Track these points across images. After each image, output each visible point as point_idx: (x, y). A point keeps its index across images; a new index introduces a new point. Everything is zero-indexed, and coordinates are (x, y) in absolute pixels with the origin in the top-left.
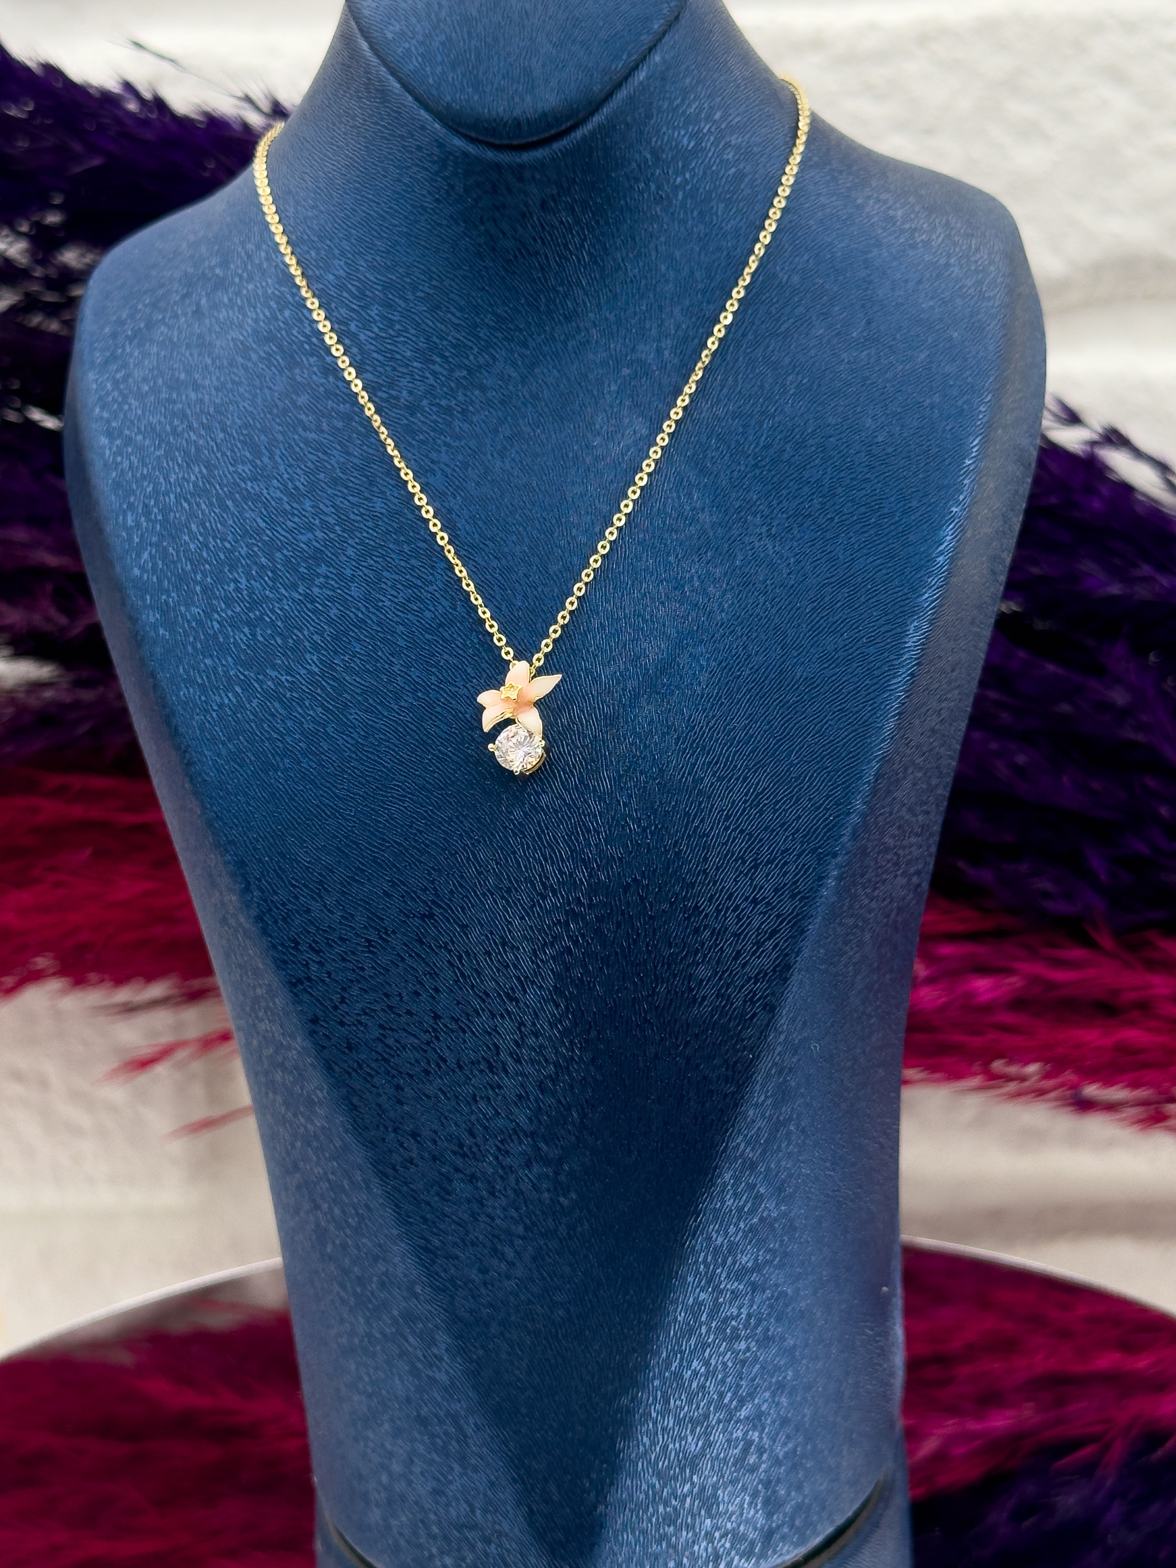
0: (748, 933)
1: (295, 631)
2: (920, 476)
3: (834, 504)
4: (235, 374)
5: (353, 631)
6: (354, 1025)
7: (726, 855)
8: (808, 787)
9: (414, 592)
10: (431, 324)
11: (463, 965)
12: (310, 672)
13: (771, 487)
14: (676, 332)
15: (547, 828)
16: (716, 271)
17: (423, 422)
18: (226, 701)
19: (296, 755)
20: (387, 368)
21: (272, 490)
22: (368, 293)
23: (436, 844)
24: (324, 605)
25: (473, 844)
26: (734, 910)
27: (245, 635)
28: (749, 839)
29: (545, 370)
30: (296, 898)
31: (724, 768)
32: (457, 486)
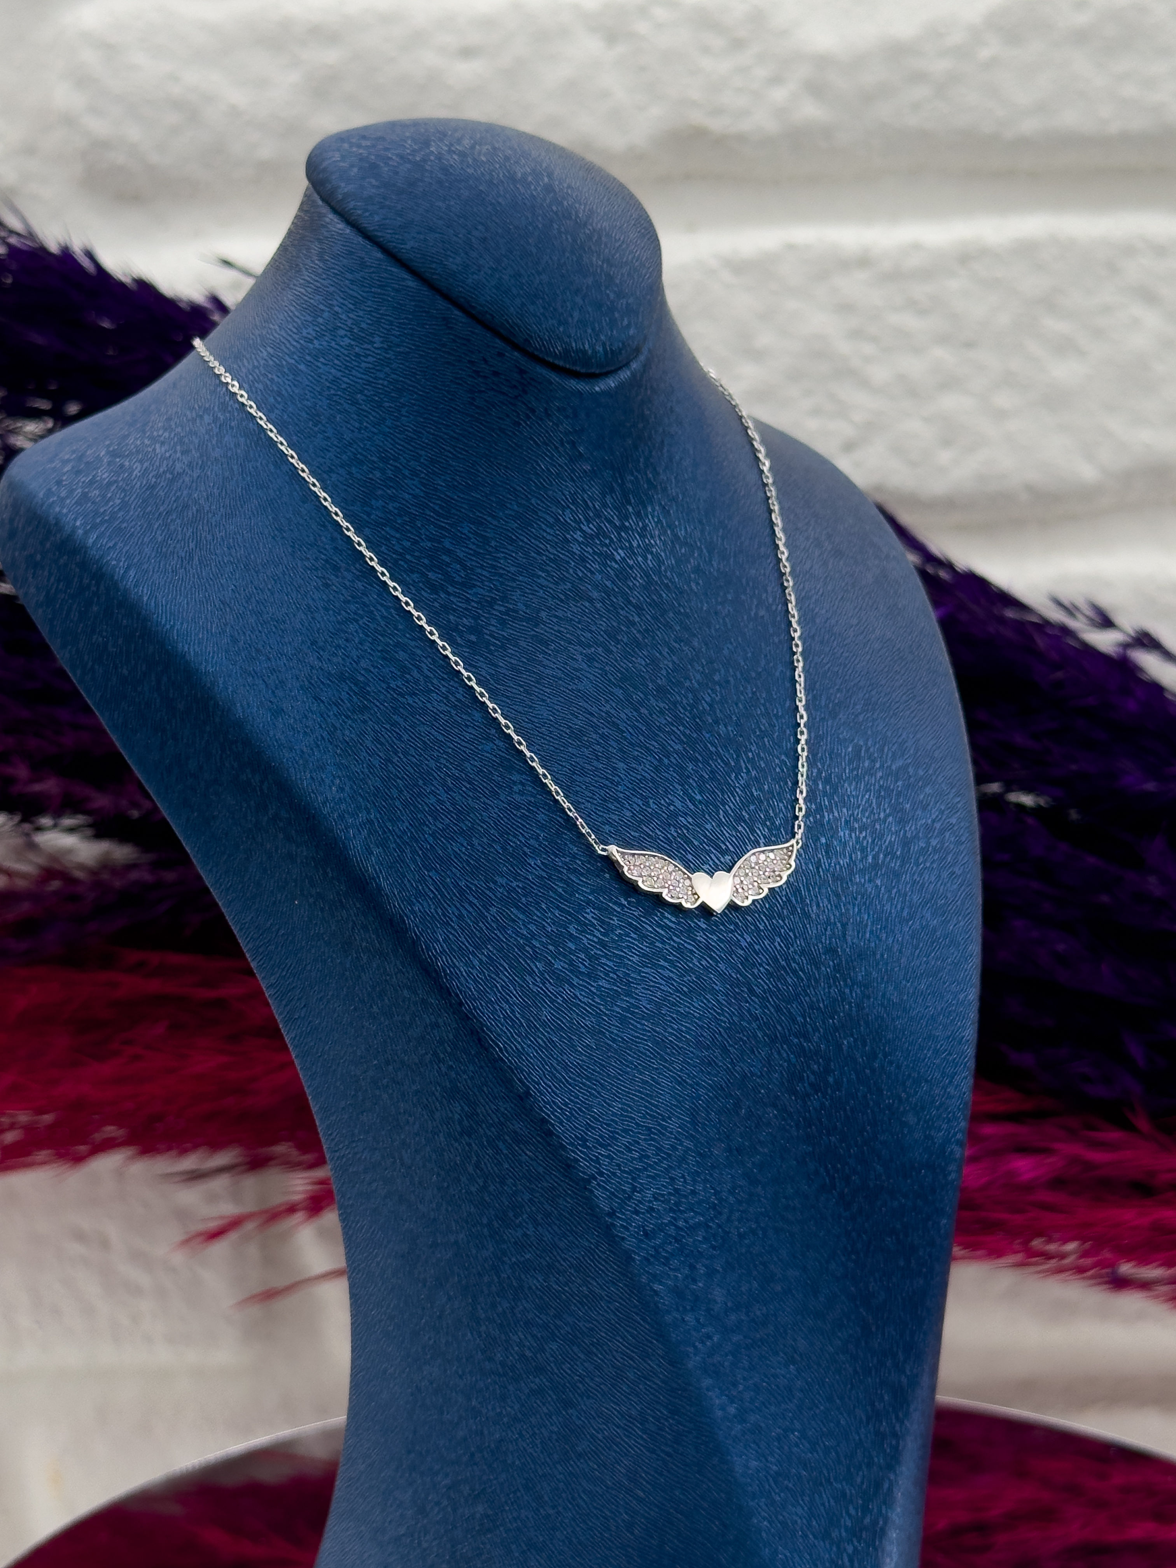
1: (511, 837)
6: (648, 1212)
12: (539, 878)
21: (435, 703)
22: (453, 511)
24: (529, 810)
32: (603, 690)
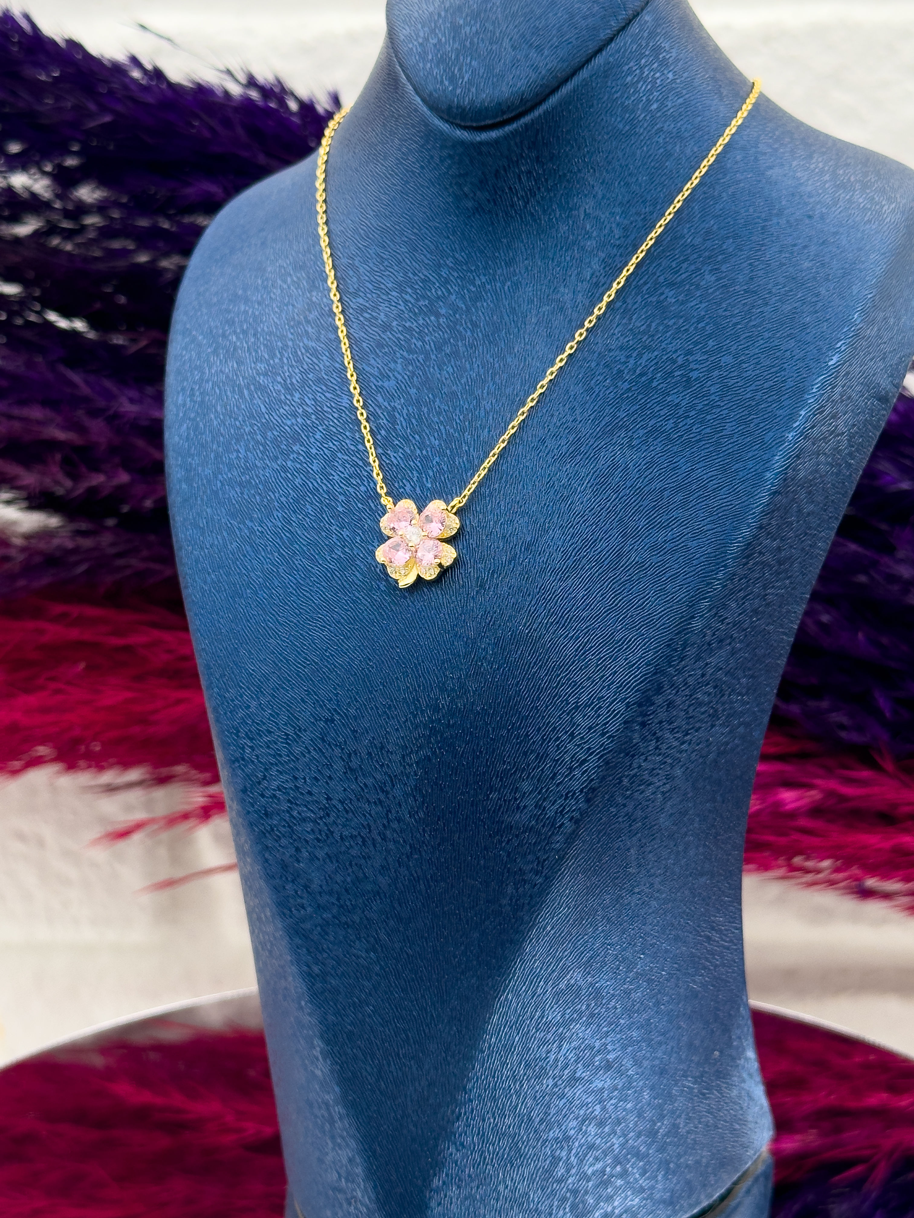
0: (563, 760)
1: (270, 493)
2: (763, 406)
3: (686, 424)
4: (274, 294)
5: (309, 497)
6: (271, 797)
7: (554, 698)
8: (626, 649)
9: (356, 471)
10: (409, 263)
11: (351, 761)
12: (275, 526)
13: (638, 407)
14: (591, 278)
15: (423, 662)
16: (632, 231)
17: (389, 338)
18: (216, 542)
19: (255, 588)
20: (374, 295)
21: (276, 383)
22: (370, 236)
23: (342, 666)
24: (293, 475)
25: (368, 669)
26: (556, 740)
27: (237, 493)
28: (574, 686)
29: (485, 304)
30: (241, 696)
31: (562, 628)
32: (403, 390)
